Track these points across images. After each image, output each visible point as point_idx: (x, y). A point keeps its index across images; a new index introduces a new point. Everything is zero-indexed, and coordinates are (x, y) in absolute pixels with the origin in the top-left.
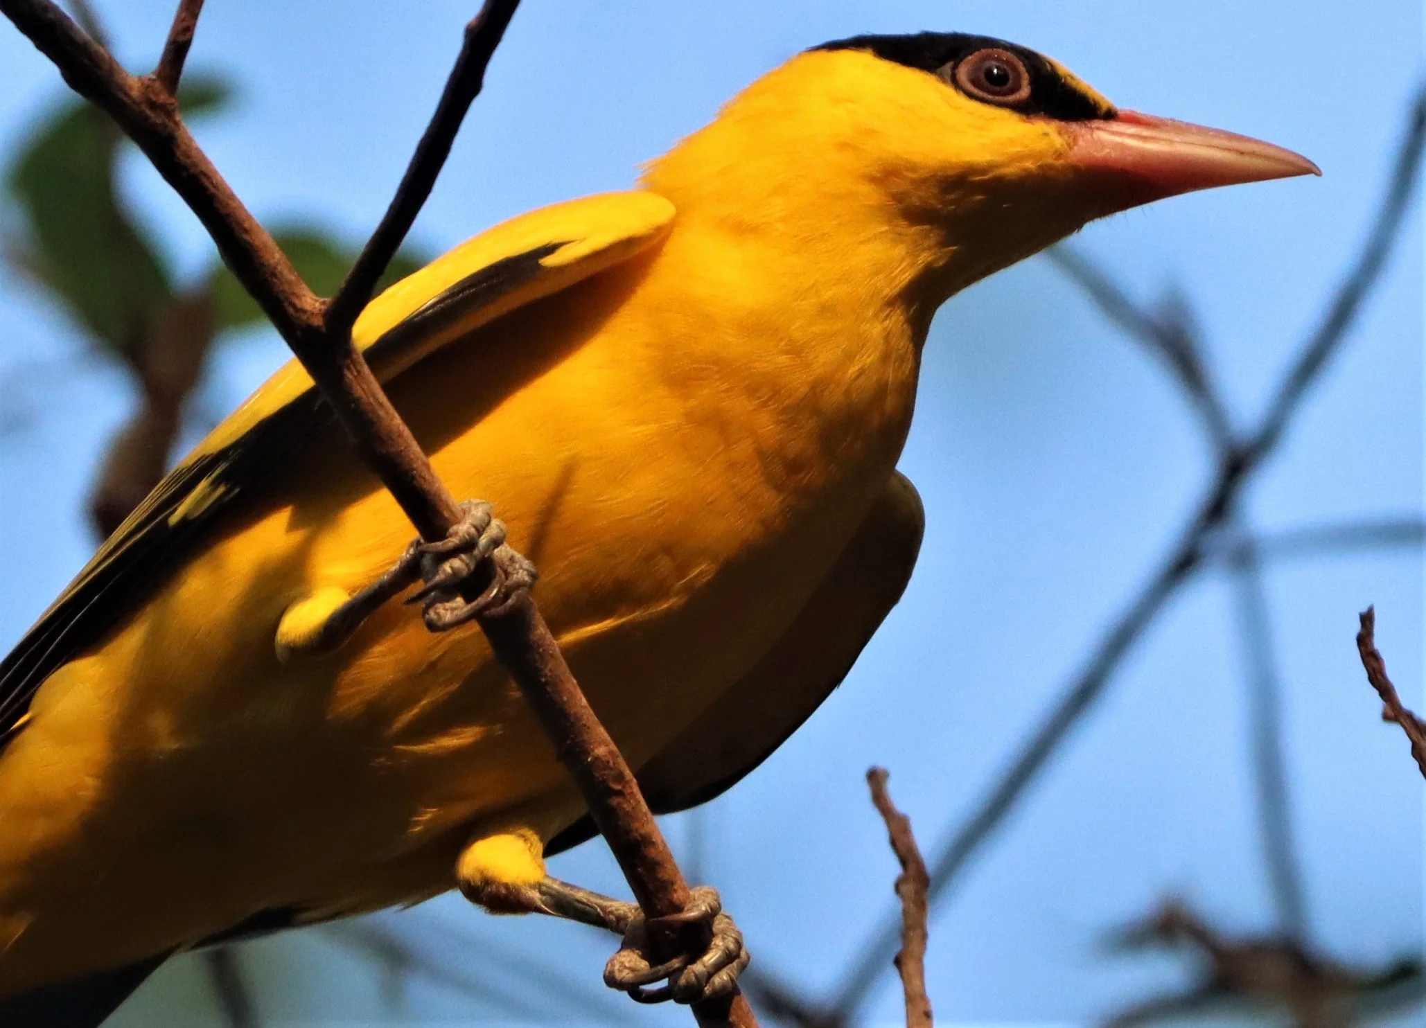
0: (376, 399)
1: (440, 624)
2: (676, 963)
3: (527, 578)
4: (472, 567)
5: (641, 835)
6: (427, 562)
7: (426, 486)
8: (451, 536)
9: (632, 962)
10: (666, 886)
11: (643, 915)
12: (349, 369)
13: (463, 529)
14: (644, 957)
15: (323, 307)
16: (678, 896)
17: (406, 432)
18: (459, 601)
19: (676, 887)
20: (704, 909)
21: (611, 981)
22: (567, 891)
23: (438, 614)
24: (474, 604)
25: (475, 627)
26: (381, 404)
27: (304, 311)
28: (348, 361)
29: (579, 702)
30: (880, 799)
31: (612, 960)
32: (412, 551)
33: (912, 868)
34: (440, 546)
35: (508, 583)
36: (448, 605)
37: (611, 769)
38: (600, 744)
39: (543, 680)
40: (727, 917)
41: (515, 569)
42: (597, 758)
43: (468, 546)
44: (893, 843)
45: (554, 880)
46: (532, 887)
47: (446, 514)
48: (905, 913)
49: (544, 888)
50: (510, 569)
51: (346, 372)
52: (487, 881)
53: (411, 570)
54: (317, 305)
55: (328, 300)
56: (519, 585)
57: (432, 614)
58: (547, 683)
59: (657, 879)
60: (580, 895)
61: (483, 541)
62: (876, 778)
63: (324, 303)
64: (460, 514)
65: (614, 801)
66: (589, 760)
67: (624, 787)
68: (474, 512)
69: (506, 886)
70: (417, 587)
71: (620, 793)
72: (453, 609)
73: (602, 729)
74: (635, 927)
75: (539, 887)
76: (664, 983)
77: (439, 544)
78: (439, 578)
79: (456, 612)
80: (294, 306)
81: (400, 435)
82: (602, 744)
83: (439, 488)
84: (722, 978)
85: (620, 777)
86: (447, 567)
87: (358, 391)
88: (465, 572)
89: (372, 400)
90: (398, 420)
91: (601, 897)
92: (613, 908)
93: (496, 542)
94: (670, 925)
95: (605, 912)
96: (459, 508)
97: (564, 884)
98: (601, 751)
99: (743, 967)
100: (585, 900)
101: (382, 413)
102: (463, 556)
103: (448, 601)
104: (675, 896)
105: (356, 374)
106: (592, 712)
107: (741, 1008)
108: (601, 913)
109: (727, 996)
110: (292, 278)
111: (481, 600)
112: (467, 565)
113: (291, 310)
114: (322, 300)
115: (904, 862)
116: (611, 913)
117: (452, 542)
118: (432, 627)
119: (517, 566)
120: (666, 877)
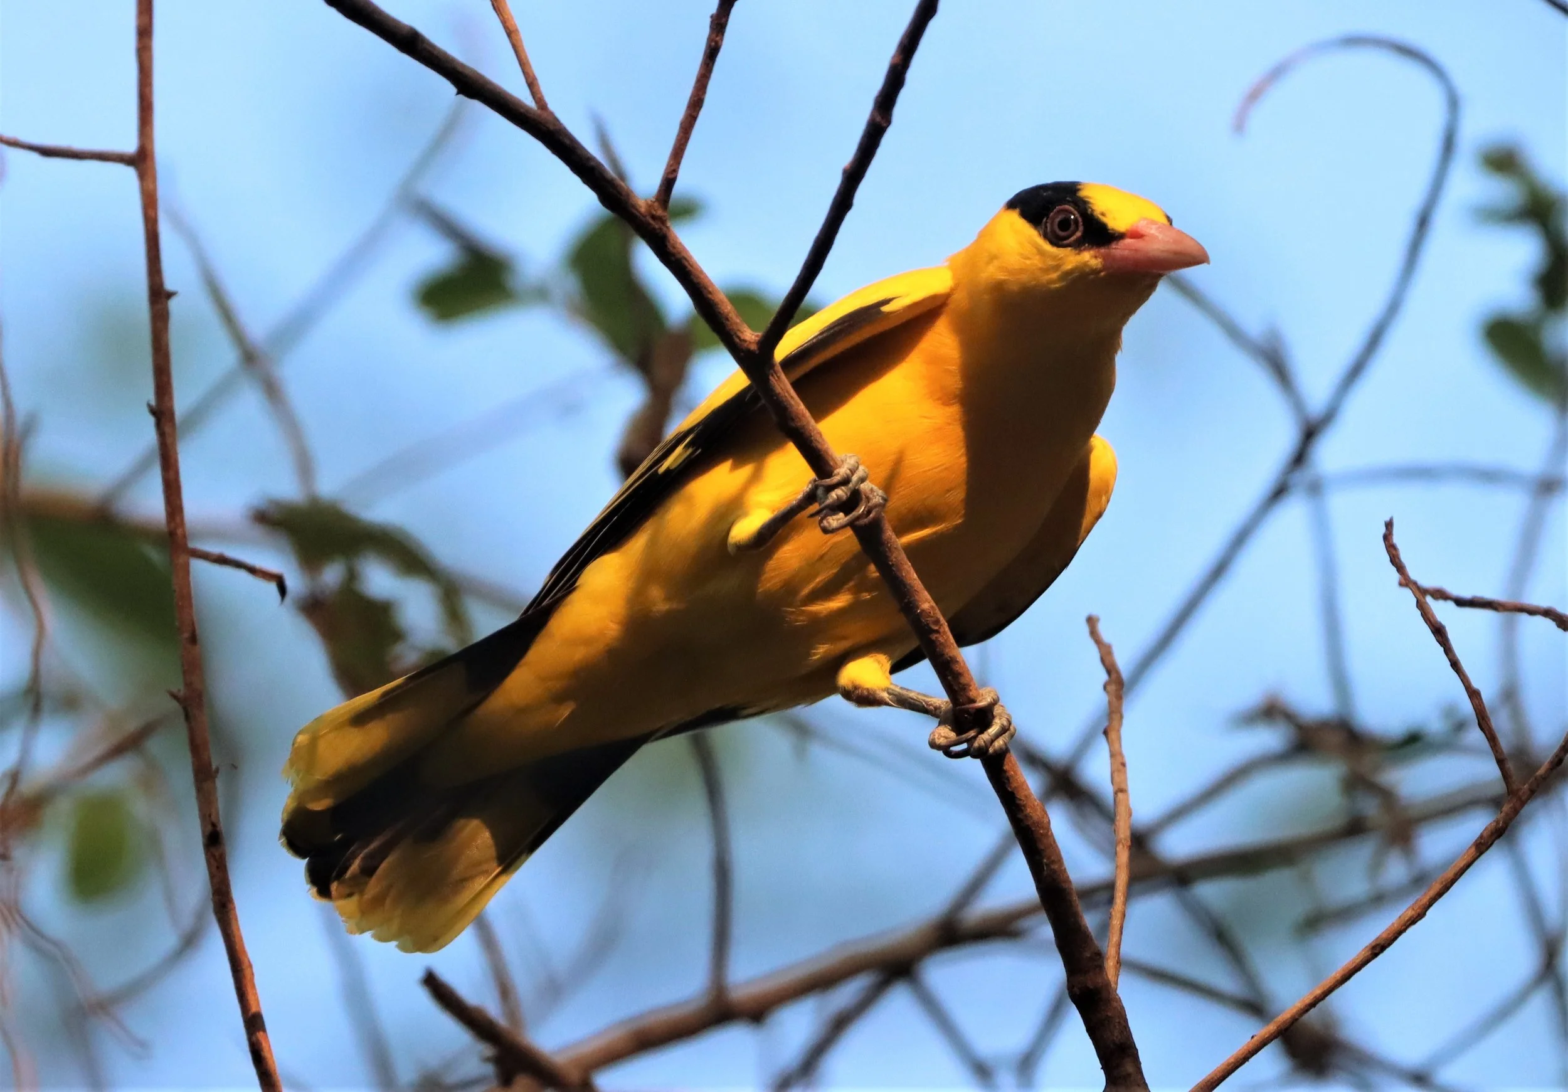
0: (789, 394)
1: (830, 529)
2: (972, 733)
3: (881, 501)
4: (849, 494)
5: (950, 657)
6: (820, 492)
7: (819, 446)
8: (835, 475)
9: (946, 734)
10: (965, 688)
11: (951, 705)
12: (773, 375)
13: (841, 472)
14: (953, 730)
15: (757, 339)
16: (972, 694)
17: (808, 414)
18: (841, 515)
19: (971, 688)
20: (989, 700)
21: (933, 745)
22: (904, 692)
23: (828, 523)
24: (851, 515)
25: (849, 532)
26: (792, 397)
27: (745, 341)
28: (772, 371)
29: (911, 576)
30: (1094, 634)
31: (933, 733)
32: (810, 486)
33: (1114, 676)
34: (828, 481)
35: (870, 504)
36: (835, 517)
37: (932, 617)
38: (925, 602)
39: (891, 563)
40: (1002, 706)
41: (874, 496)
42: (923, 611)
43: (845, 482)
44: (1103, 661)
45: (897, 686)
46: (884, 690)
47: (832, 463)
48: (1110, 703)
49: (890, 691)
50: (871, 496)
51: (771, 378)
52: (856, 688)
53: (810, 497)
54: (753, 337)
55: (760, 334)
56: (876, 506)
57: (825, 523)
58: (893, 565)
59: (960, 683)
60: (912, 695)
61: (855, 478)
62: (1092, 621)
63: (757, 336)
64: (839, 463)
65: (934, 636)
66: (919, 611)
67: (940, 628)
68: (848, 460)
69: (868, 690)
70: (815, 507)
71: (937, 632)
72: (838, 520)
73: (926, 593)
74: (946, 712)
75: (887, 690)
76: (964, 746)
77: (828, 480)
78: (829, 501)
79: (839, 521)
80: (739, 337)
81: (804, 415)
82: (926, 602)
83: (827, 448)
84: (999, 743)
85: (937, 622)
86: (833, 495)
87: (778, 390)
88: (845, 498)
89: (786, 394)
90: (802, 407)
91: (925, 696)
92: (932, 702)
93: (862, 480)
94: (967, 711)
95: (927, 705)
96: (839, 459)
97: (901, 688)
98: (925, 606)
99: (1012, 736)
100: (915, 698)
101: (793, 402)
102: (843, 488)
103: (834, 514)
104: (971, 693)
105: (776, 378)
106: (920, 582)
107: (1011, 761)
108: (925, 706)
109: (1002, 754)
110: (738, 321)
111: (855, 514)
112: (846, 494)
113: (737, 340)
114: (757, 334)
115: (1109, 672)
116: (931, 705)
117: (836, 479)
118: (825, 531)
119: (875, 494)
120: (965, 682)
